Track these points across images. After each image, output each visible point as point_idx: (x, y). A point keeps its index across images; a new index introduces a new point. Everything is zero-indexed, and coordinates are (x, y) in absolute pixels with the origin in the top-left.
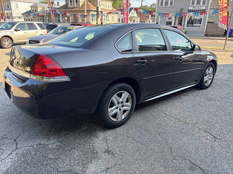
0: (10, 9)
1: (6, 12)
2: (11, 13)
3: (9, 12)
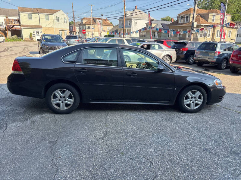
0: (131, 27)
1: (127, 29)
2: (131, 30)
3: (129, 28)
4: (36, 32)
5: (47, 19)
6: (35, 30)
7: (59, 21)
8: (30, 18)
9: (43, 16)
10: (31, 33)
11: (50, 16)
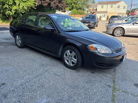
4: (103, 16)
5: (112, 7)
6: (103, 14)
7: (119, 8)
8: (102, 7)
9: (109, 6)
10: (101, 16)
11: (114, 5)
